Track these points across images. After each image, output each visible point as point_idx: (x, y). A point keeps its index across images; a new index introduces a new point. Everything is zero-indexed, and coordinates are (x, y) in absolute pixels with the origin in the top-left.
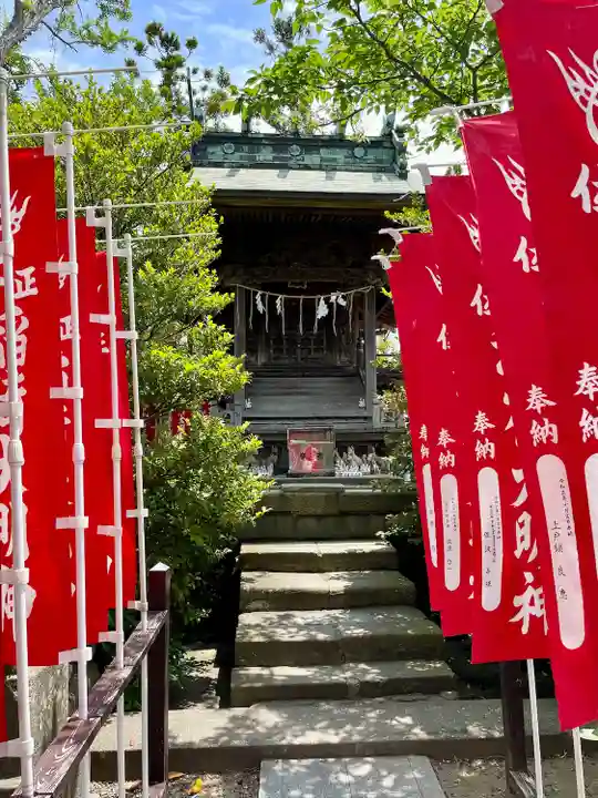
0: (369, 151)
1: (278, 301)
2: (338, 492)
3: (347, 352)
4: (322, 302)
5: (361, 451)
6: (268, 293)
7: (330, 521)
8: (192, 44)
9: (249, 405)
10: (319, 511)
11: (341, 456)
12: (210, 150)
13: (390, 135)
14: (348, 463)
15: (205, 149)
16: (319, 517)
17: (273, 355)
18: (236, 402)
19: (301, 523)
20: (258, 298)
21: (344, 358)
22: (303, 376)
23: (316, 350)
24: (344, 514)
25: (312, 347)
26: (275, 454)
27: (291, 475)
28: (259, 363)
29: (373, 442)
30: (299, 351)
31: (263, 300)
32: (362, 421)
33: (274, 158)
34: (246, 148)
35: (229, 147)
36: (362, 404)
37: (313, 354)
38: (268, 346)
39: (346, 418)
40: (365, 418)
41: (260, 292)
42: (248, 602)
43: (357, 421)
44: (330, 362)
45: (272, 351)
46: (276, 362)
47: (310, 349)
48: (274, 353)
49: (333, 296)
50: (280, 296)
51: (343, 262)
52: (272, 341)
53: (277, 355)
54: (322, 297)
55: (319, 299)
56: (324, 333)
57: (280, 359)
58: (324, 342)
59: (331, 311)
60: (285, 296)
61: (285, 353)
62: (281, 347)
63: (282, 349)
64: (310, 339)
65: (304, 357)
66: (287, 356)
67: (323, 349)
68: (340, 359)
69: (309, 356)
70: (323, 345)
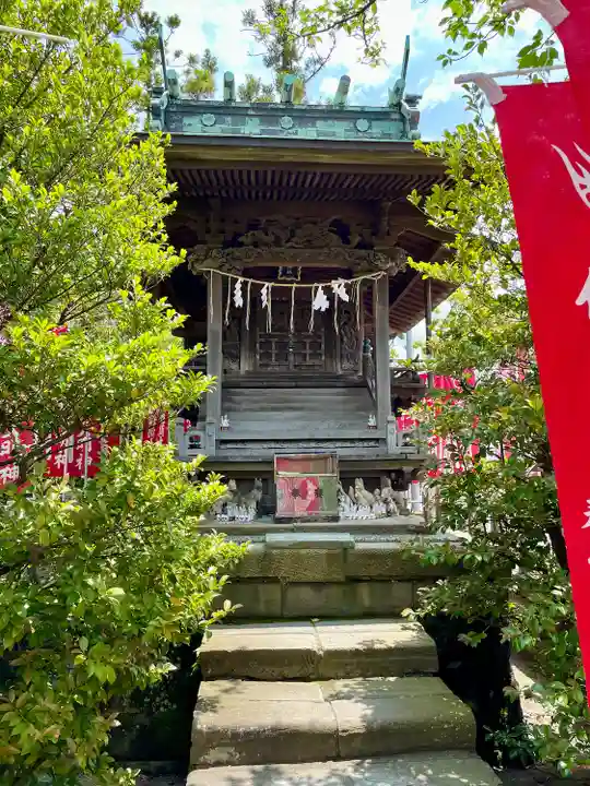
0: (374, 123)
1: (264, 291)
2: (345, 548)
3: (352, 357)
4: (320, 291)
5: (372, 484)
6: (250, 281)
7: (335, 591)
8: (174, 22)
9: (225, 423)
10: (319, 577)
11: (347, 492)
12: (186, 121)
13: (399, 105)
14: (355, 501)
15: (181, 121)
16: (317, 585)
17: (259, 363)
18: (208, 420)
19: (292, 593)
20: (238, 286)
21: (346, 365)
22: (296, 387)
23: (315, 355)
24: (354, 580)
25: (308, 351)
26: (258, 488)
27: (279, 521)
28: (242, 372)
29: (388, 473)
30: (291, 358)
31: (244, 289)
32: (372, 444)
33: (263, 131)
34: (229, 119)
35: (209, 118)
36: (372, 422)
38: (252, 349)
39: (352, 440)
40: (377, 440)
41: (241, 279)
42: (205, 750)
43: (366, 444)
44: (329, 370)
45: (258, 357)
46: (264, 370)
47: (305, 355)
48: (261, 359)
49: (334, 284)
50: (267, 284)
51: (346, 241)
52: (258, 345)
53: (265, 361)
54: (320, 286)
55: (317, 288)
56: (323, 334)
57: (267, 365)
58: (323, 346)
59: (332, 305)
60: (273, 284)
61: (273, 359)
62: (270, 351)
63: (271, 353)
64: (305, 343)
65: (297, 364)
66: (277, 363)
67: (321, 354)
68: (341, 367)
69: (304, 363)
70: (321, 350)
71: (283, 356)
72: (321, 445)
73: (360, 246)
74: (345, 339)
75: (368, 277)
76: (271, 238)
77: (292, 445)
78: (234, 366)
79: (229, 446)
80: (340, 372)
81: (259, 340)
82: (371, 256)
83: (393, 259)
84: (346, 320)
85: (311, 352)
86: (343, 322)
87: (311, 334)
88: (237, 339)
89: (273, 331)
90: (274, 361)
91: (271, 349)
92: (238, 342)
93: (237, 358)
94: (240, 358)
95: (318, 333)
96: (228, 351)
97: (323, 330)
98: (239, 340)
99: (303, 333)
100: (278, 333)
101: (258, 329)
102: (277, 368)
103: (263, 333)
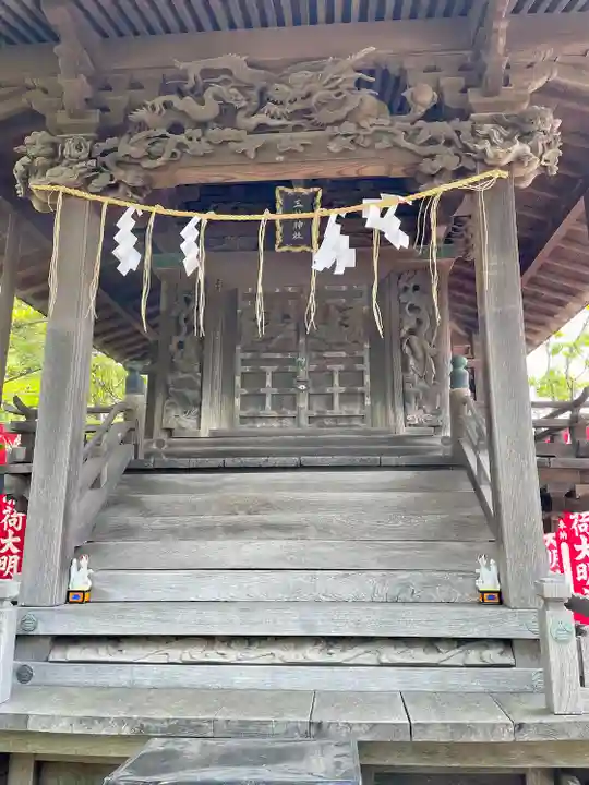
1: (189, 233)
3: (427, 398)
4: (333, 228)
6: (158, 209)
9: (80, 579)
17: (239, 412)
20: (126, 223)
21: (416, 415)
23: (348, 397)
25: (337, 388)
28: (204, 432)
30: (303, 404)
31: (139, 231)
32: (493, 655)
37: (338, 409)
38: (228, 389)
39: (432, 642)
40: (507, 643)
41: (132, 208)
43: (473, 656)
44: (380, 427)
45: (237, 401)
46: (245, 428)
47: (332, 395)
48: (243, 407)
49: (371, 210)
50: (196, 217)
51: (399, 107)
52: (238, 379)
53: (251, 410)
54: (333, 214)
55: (324, 220)
56: (366, 354)
57: (254, 418)
58: (367, 378)
59: (363, 258)
60: (212, 215)
61: (268, 405)
62: (262, 390)
63: (264, 395)
64: (332, 372)
65: (315, 414)
66: (275, 414)
67: (363, 394)
68: (406, 420)
69: (328, 413)
70: (363, 385)
71: (286, 399)
72: (337, 655)
73: (435, 113)
74: (412, 362)
75: (461, 184)
76: (210, 110)
77: (255, 654)
78: (187, 422)
79: (74, 653)
80: (403, 431)
81: (240, 369)
82: (466, 134)
83: (525, 136)
84: (413, 323)
85: (343, 389)
86: (406, 328)
87: (344, 354)
88: (197, 368)
89: (269, 351)
90: (268, 409)
91: (264, 386)
92: (199, 374)
93: (195, 406)
94: (200, 405)
95: (357, 354)
96: (177, 390)
97: (367, 346)
98: (201, 370)
99: (326, 355)
100: (278, 356)
101: (238, 348)
102: (275, 424)
103: (248, 355)
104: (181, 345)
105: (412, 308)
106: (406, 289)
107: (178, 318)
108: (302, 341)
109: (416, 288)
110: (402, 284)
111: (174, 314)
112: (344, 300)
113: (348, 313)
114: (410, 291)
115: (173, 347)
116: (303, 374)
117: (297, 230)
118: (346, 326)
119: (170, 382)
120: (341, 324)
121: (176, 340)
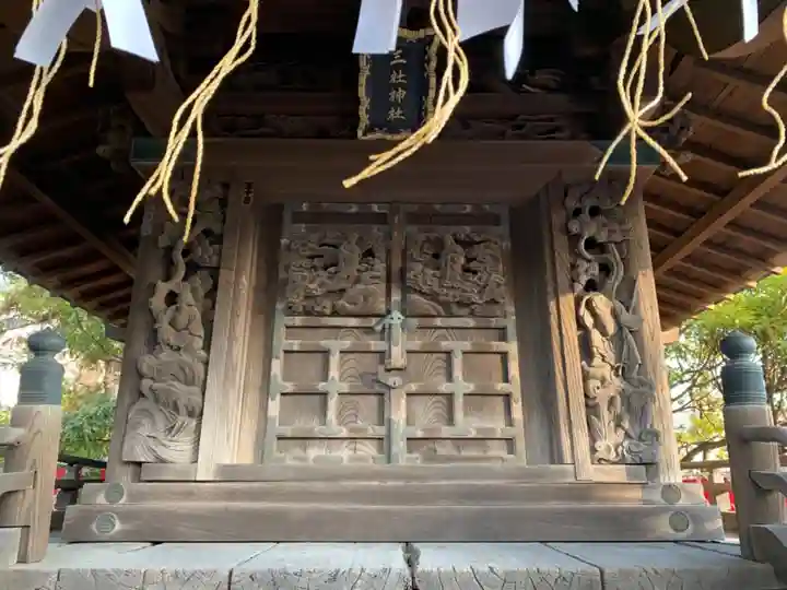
17: (276, 428)
21: (611, 442)
25: (461, 386)
28: (204, 471)
37: (464, 423)
38: (258, 380)
45: (274, 407)
46: (291, 458)
47: (450, 397)
48: (284, 418)
52: (277, 363)
56: (510, 323)
57: (305, 439)
58: (514, 369)
61: (332, 414)
62: (321, 386)
63: (325, 394)
64: (449, 353)
65: (420, 434)
66: (344, 433)
67: (507, 397)
68: (593, 450)
69: (446, 431)
70: (506, 380)
71: (365, 402)
74: (597, 340)
78: (177, 451)
80: (589, 472)
81: (283, 344)
84: (595, 270)
85: (471, 388)
86: (584, 279)
87: (471, 322)
88: (199, 343)
89: (335, 314)
90: (332, 424)
91: (325, 377)
92: (203, 353)
93: (191, 414)
94: (201, 414)
95: (494, 322)
96: (156, 385)
97: (511, 309)
98: (207, 347)
99: (438, 322)
100: (353, 322)
101: (280, 306)
102: (344, 453)
103: (298, 321)
104: (172, 298)
105: (591, 244)
106: (577, 212)
107: (170, 249)
108: (396, 297)
109: (594, 212)
110: (572, 204)
111: (163, 241)
112: (468, 229)
113: (478, 251)
114: (585, 216)
115: (158, 302)
116: (398, 357)
117: (396, 105)
118: (475, 273)
119: (145, 370)
120: (466, 270)
121: (163, 288)
